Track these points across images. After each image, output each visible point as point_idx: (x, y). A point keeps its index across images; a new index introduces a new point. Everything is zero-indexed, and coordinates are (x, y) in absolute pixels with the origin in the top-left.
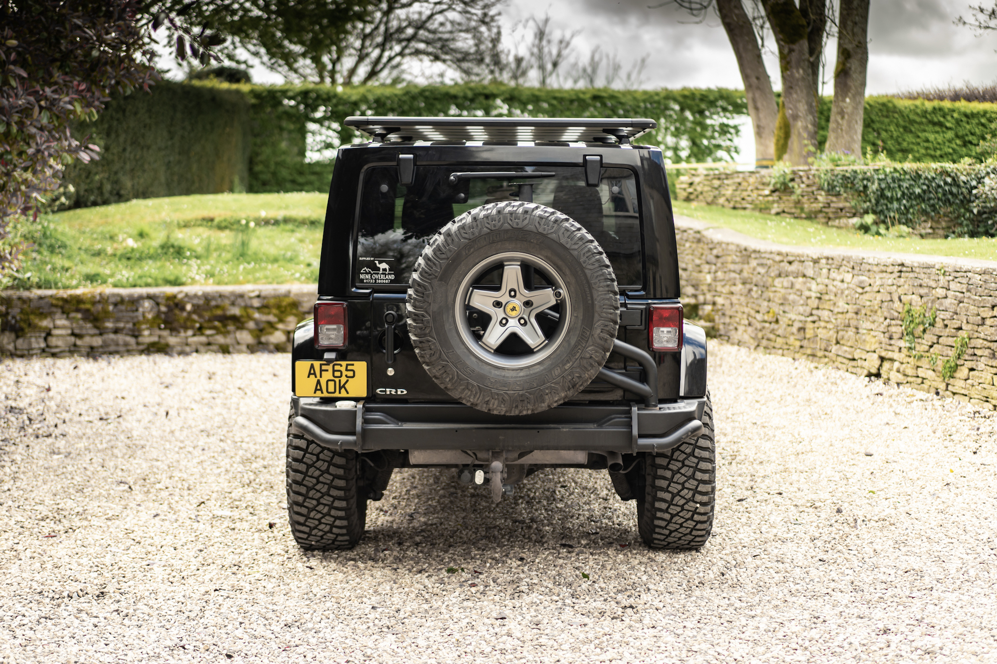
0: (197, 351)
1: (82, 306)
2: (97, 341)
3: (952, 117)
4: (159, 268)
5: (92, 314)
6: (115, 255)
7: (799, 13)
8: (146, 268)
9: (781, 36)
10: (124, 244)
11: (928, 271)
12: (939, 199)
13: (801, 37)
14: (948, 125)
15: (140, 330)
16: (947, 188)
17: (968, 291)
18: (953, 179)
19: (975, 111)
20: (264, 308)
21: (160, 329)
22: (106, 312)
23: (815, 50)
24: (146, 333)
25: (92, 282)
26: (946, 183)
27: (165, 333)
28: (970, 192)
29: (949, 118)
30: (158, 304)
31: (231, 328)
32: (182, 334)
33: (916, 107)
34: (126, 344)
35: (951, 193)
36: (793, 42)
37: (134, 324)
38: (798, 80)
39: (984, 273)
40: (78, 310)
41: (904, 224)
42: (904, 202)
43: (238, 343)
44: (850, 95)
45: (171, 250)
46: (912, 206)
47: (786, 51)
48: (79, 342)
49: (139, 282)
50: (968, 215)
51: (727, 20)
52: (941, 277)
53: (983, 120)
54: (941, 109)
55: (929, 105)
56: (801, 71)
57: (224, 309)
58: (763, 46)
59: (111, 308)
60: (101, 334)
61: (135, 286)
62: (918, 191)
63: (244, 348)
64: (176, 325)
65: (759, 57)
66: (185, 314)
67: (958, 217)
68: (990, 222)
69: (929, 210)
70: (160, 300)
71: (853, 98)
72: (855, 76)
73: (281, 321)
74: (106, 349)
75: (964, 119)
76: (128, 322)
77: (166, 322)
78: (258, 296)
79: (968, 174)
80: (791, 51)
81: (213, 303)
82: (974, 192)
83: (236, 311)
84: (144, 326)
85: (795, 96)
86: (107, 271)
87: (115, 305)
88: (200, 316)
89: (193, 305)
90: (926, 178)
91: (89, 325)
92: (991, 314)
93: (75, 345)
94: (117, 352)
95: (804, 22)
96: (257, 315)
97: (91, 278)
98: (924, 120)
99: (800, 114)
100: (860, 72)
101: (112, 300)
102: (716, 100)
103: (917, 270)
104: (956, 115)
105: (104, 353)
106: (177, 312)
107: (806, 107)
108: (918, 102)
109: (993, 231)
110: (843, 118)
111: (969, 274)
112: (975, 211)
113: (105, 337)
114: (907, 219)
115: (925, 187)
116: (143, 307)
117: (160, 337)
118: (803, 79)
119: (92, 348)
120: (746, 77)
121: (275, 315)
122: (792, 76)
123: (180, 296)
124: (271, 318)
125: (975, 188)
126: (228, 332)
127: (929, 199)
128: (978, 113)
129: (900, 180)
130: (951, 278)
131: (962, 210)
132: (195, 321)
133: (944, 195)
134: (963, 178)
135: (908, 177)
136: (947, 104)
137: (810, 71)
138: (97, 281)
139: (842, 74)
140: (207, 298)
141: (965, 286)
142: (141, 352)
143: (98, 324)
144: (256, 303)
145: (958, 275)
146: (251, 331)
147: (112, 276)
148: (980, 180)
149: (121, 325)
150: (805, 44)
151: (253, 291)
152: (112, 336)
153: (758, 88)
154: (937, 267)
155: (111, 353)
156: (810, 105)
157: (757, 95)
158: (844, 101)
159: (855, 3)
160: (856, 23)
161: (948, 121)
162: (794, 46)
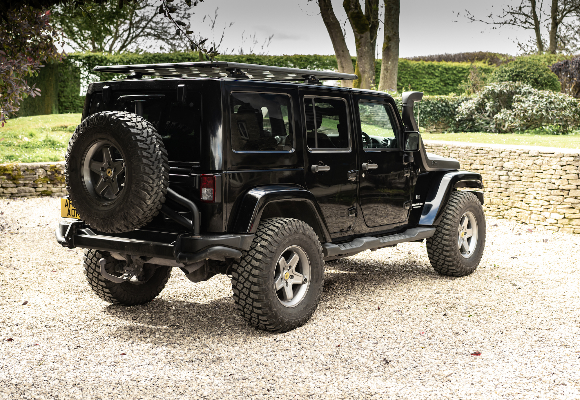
1: (7, 172)
2: (15, 191)
3: (438, 70)
4: (44, 152)
5: (12, 177)
6: (19, 146)
7: (365, 18)
8: (37, 152)
9: (356, 30)
10: (23, 140)
11: (439, 148)
12: (439, 114)
13: (366, 30)
14: (437, 74)
15: (37, 184)
16: (443, 108)
17: (459, 157)
18: (446, 104)
19: (450, 67)
21: (48, 184)
22: (20, 175)
23: (373, 36)
24: (41, 186)
25: (10, 159)
26: (442, 106)
27: (50, 186)
28: (454, 110)
29: (437, 71)
30: (46, 171)
32: (59, 186)
33: (420, 65)
34: (30, 192)
35: (445, 110)
36: (362, 33)
37: (34, 181)
38: (365, 52)
39: (467, 148)
40: (4, 175)
41: (422, 126)
42: (422, 115)
44: (391, 60)
45: (49, 143)
46: (426, 118)
47: (359, 38)
48: (5, 191)
49: (35, 160)
50: (453, 122)
51: (327, 21)
52: (446, 151)
53: (455, 72)
54: (432, 66)
55: (426, 64)
56: (366, 48)
58: (345, 34)
59: (22, 173)
60: (17, 187)
61: (33, 162)
62: (429, 109)
64: (56, 181)
65: (344, 40)
66: (60, 176)
67: (448, 123)
68: (464, 125)
69: (434, 119)
70: (47, 169)
71: (392, 62)
72: (393, 50)
74: (20, 195)
75: (445, 71)
76: (31, 180)
77: (51, 180)
79: (453, 101)
80: (361, 37)
82: (457, 110)
84: (39, 183)
85: (363, 61)
86: (17, 154)
87: (24, 171)
90: (433, 103)
91: (11, 182)
92: (470, 168)
93: (3, 193)
94: (25, 196)
95: (367, 22)
97: (10, 158)
98: (424, 72)
99: (366, 70)
100: (396, 48)
101: (22, 169)
102: (314, 61)
103: (434, 148)
104: (440, 69)
105: (19, 197)
106: (56, 175)
107: (369, 67)
108: (420, 62)
109: (466, 130)
110: (387, 72)
111: (459, 149)
112: (457, 119)
113: (19, 188)
114: (423, 124)
115: (432, 108)
116: (39, 172)
117: (47, 188)
118: (368, 52)
119: (12, 194)
120: (336, 50)
122: (362, 50)
123: (58, 166)
125: (457, 108)
127: (435, 114)
128: (452, 68)
129: (419, 104)
130: (450, 151)
131: (451, 119)
133: (442, 112)
134: (451, 103)
135: (423, 103)
136: (435, 63)
137: (371, 48)
138: (13, 159)
139: (387, 50)
141: (457, 155)
142: (38, 195)
143: (15, 182)
145: (454, 149)
147: (20, 156)
148: (459, 104)
149: (27, 182)
150: (368, 34)
152: (23, 188)
153: (343, 56)
154: (444, 146)
155: (22, 197)
156: (371, 66)
157: (343, 60)
158: (387, 63)
159: (393, 12)
160: (393, 23)
161: (436, 72)
162: (363, 35)
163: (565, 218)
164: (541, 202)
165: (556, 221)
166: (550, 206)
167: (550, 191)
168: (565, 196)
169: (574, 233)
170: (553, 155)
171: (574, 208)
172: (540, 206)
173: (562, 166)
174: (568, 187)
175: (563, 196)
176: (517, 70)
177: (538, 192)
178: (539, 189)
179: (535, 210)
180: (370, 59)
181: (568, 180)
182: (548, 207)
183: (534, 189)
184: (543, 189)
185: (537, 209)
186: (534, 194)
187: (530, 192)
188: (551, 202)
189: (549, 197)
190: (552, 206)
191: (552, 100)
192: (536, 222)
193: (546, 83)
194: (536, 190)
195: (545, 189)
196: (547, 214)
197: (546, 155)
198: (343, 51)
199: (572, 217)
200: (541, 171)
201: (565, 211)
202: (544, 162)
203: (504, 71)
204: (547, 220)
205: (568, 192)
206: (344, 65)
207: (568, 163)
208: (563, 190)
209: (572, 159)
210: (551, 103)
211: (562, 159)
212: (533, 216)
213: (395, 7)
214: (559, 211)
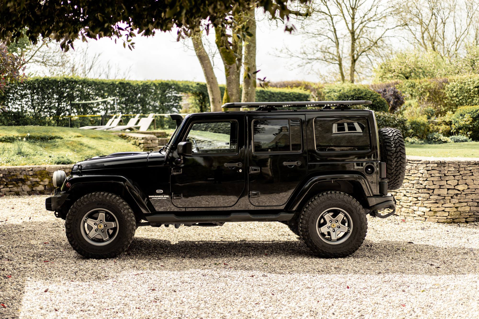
0: (5, 195)
9: (226, 62)
13: (233, 62)
14: (266, 97)
20: (35, 175)
31: (20, 184)
36: (230, 64)
38: (233, 80)
43: (23, 191)
44: (250, 86)
47: (228, 68)
56: (234, 76)
57: (17, 176)
63: (26, 193)
65: (212, 69)
71: (252, 87)
73: (42, 181)
78: (32, 170)
80: (230, 68)
81: (12, 174)
83: (22, 177)
85: (232, 86)
88: (6, 179)
89: (3, 174)
96: (31, 178)
99: (234, 94)
107: (236, 91)
110: (248, 95)
118: (235, 79)
120: (207, 78)
121: (39, 178)
122: (230, 78)
124: (37, 179)
126: (19, 186)
132: (5, 182)
137: (237, 76)
140: (10, 171)
144: (31, 173)
146: (29, 186)
150: (235, 65)
151: (29, 168)
153: (213, 82)
157: (212, 85)
158: (248, 88)
159: (251, 48)
160: (251, 57)
161: (266, 96)
162: (231, 66)
163: (430, 210)
164: (410, 199)
165: (423, 213)
166: (418, 201)
167: (418, 190)
168: (431, 194)
169: (438, 222)
170: (420, 162)
171: (437, 203)
172: (409, 201)
173: (428, 171)
174: (433, 187)
175: (429, 194)
176: (357, 96)
177: (408, 191)
178: (408, 188)
179: (405, 205)
180: (237, 85)
181: (433, 181)
182: (416, 202)
183: (404, 188)
184: (411, 188)
185: (407, 204)
186: (404, 192)
187: (401, 191)
188: (419, 199)
189: (417, 195)
190: (420, 202)
191: (387, 119)
192: (406, 214)
193: (379, 106)
194: (406, 189)
195: (414, 189)
196: (415, 208)
197: (414, 162)
198: (212, 78)
199: (436, 210)
200: (410, 174)
201: (430, 205)
202: (413, 167)
203: (346, 96)
204: (415, 212)
205: (432, 191)
206: (213, 89)
207: (433, 168)
208: (429, 189)
209: (436, 165)
210: (385, 121)
211: (428, 165)
212: (403, 209)
213: (253, 45)
214: (425, 205)
